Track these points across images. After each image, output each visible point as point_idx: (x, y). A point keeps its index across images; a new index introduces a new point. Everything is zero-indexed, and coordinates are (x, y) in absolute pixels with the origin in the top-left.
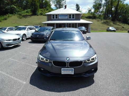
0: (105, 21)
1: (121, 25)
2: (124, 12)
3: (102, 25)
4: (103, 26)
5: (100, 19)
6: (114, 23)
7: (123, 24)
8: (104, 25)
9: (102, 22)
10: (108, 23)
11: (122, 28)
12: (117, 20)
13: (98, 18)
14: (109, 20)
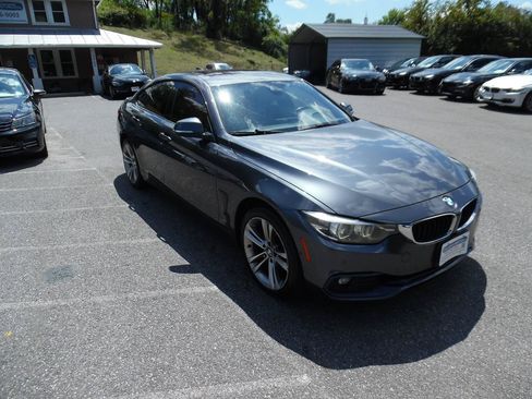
0: (184, 37)
1: (243, 56)
2: (243, 5)
3: (177, 54)
4: (185, 59)
5: (160, 27)
6: (218, 48)
7: (249, 51)
8: (186, 55)
9: (175, 40)
10: (197, 45)
11: (249, 64)
12: (225, 34)
13: (152, 23)
14: (198, 33)
